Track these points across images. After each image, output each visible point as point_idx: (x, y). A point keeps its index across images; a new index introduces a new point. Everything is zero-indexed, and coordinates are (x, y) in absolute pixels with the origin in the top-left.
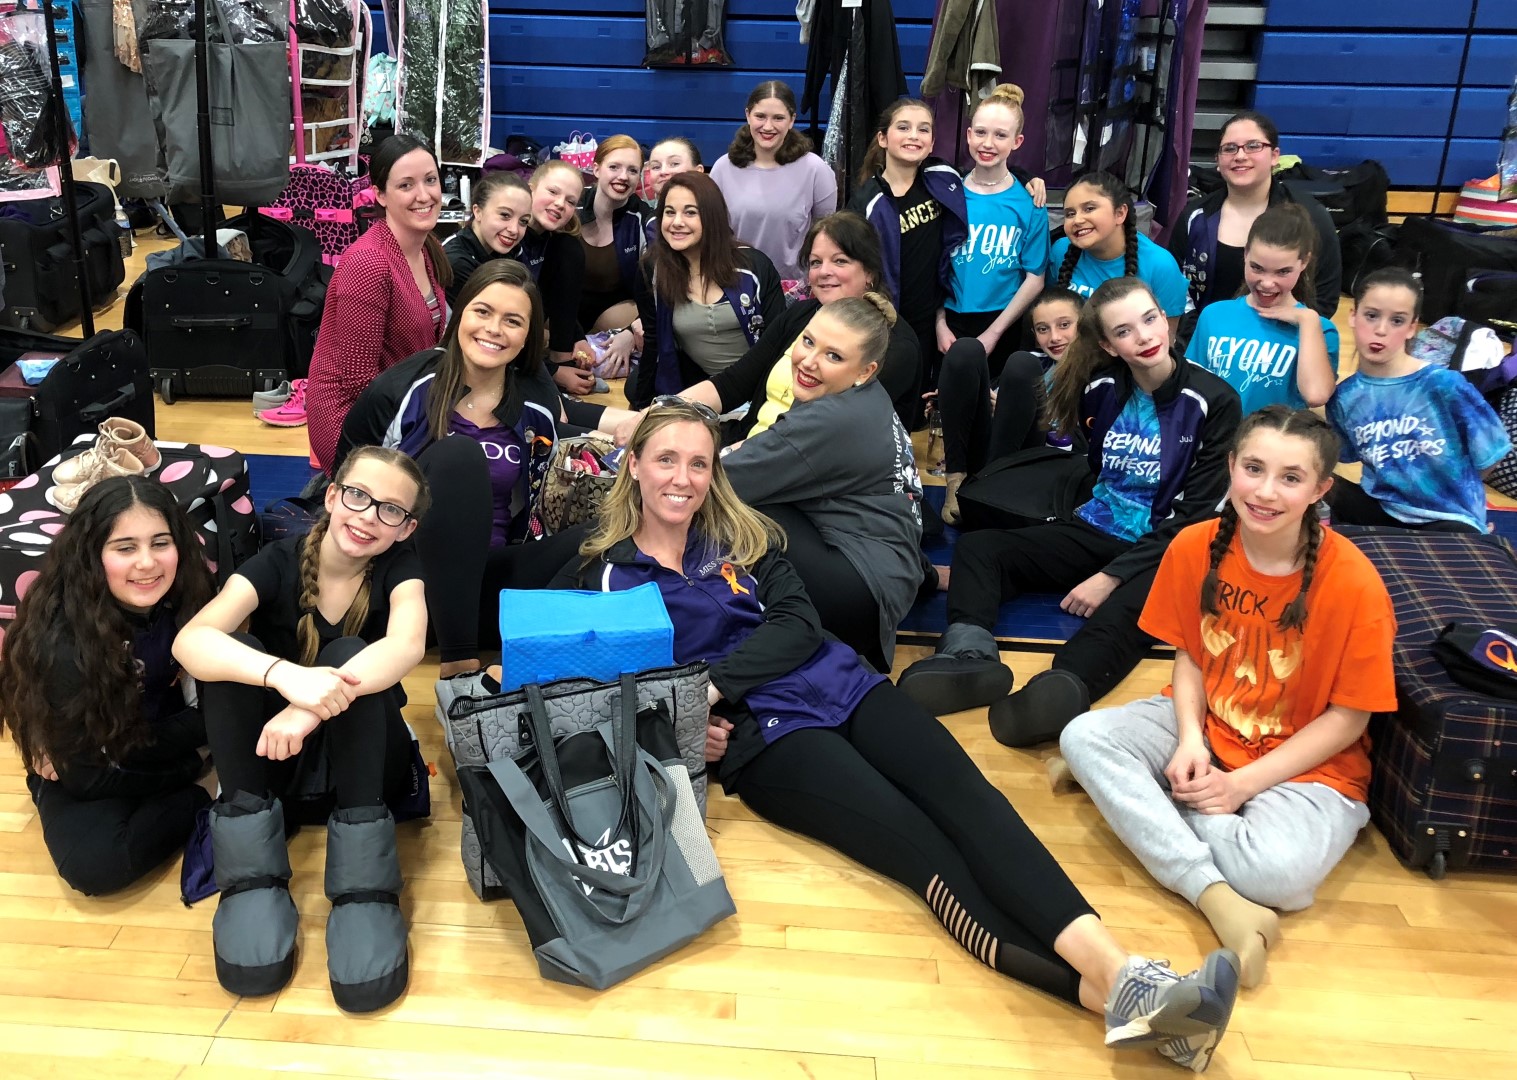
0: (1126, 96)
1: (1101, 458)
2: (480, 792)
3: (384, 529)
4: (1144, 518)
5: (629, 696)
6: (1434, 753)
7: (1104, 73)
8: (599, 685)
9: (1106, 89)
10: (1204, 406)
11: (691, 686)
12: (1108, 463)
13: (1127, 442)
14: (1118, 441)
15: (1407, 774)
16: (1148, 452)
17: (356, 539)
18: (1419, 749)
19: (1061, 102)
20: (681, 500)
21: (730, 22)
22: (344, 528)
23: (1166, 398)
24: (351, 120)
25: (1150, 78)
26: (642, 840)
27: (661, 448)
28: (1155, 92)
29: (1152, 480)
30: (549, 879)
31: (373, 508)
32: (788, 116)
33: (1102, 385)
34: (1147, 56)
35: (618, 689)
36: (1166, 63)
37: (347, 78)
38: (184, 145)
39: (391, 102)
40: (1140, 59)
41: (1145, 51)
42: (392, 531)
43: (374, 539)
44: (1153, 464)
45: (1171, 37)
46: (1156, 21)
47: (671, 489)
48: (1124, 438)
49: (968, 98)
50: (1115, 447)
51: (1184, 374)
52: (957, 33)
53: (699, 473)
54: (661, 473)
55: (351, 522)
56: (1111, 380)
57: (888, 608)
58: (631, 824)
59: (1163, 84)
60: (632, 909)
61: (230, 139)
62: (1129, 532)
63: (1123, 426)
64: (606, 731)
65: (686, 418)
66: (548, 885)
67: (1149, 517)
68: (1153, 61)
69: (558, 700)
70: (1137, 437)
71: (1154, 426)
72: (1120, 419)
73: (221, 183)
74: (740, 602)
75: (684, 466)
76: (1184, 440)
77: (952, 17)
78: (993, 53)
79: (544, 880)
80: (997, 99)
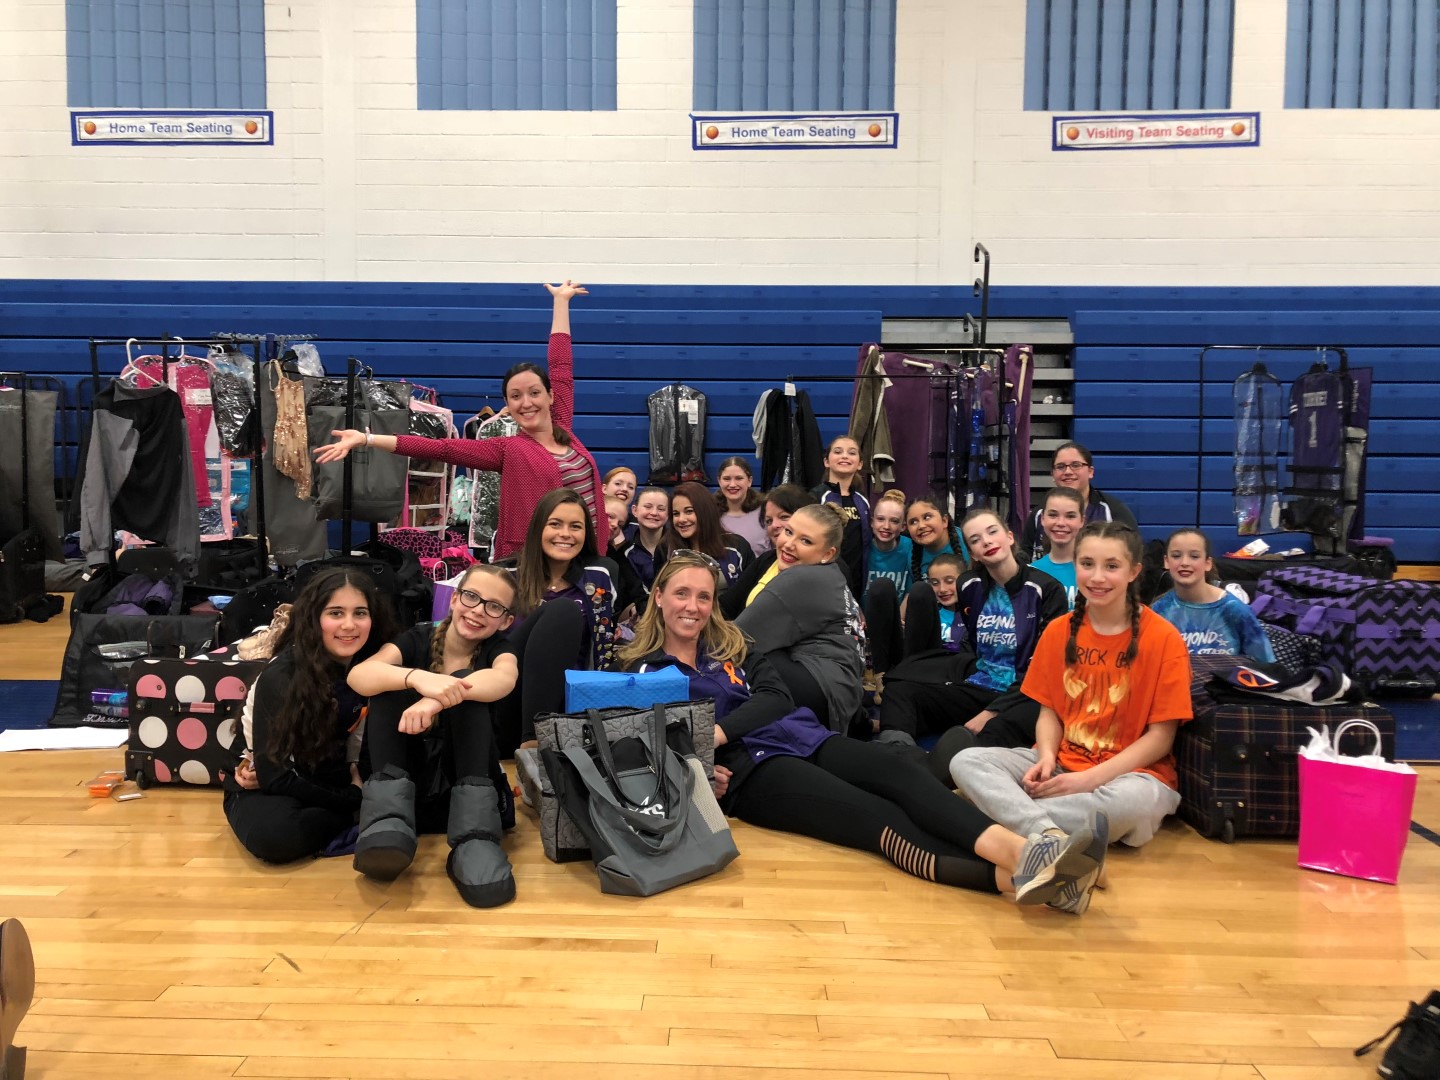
0: (981, 475)
1: (976, 636)
2: (557, 764)
3: (490, 620)
4: (1011, 677)
5: (661, 717)
6: (1212, 745)
7: (964, 458)
8: (637, 711)
9: (966, 471)
10: (1039, 590)
11: (703, 711)
12: (981, 639)
13: (993, 622)
14: (987, 621)
15: (1199, 768)
16: (1007, 626)
17: (470, 627)
18: (1203, 745)
19: (937, 480)
20: (692, 621)
21: (707, 454)
22: (462, 620)
23: (1014, 587)
24: (441, 506)
25: (996, 465)
26: (671, 805)
27: (678, 585)
28: (1001, 474)
29: (1012, 647)
30: (607, 826)
31: (482, 605)
32: (746, 478)
33: (973, 583)
34: (993, 451)
35: (652, 712)
36: (1006, 453)
37: (441, 471)
38: (333, 476)
39: (467, 509)
40: (988, 454)
41: (991, 448)
42: (496, 622)
43: (483, 626)
44: (1011, 635)
45: (1006, 436)
46: (996, 428)
47: (685, 614)
48: (990, 619)
49: (873, 479)
50: (985, 626)
51: (1024, 573)
52: (863, 435)
53: (703, 603)
54: (679, 603)
55: (467, 615)
56: (979, 580)
57: (835, 704)
58: (664, 792)
59: (1005, 468)
60: (665, 843)
61: (365, 474)
62: (1003, 686)
63: (990, 610)
64: (644, 737)
65: (695, 565)
66: (605, 829)
67: (1015, 675)
68: (997, 453)
69: (610, 721)
70: (1000, 617)
71: (1010, 609)
72: (987, 606)
73: (357, 502)
74: (736, 688)
75: (694, 598)
76: (1029, 616)
77: (859, 425)
78: (887, 449)
79: (603, 825)
80: (889, 498)
